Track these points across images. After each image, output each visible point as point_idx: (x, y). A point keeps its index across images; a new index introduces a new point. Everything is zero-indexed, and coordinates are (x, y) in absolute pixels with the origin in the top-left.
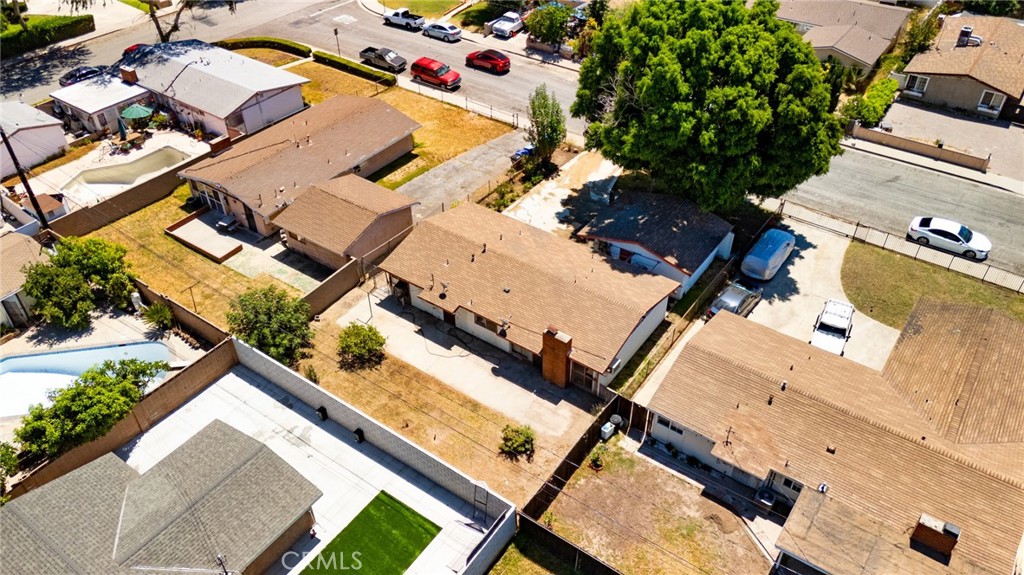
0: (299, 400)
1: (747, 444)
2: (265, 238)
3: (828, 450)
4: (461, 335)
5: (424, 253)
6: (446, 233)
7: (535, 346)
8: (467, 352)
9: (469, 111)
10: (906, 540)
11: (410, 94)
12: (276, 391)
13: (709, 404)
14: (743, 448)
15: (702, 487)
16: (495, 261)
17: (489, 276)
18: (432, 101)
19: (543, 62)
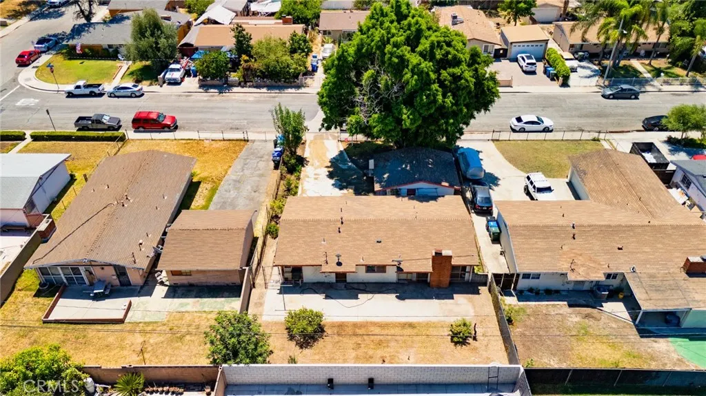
0: (301, 385)
1: (582, 265)
2: (142, 287)
3: (619, 249)
4: (355, 286)
5: (301, 242)
6: (305, 221)
7: (427, 267)
8: (370, 296)
9: (203, 140)
10: (684, 275)
11: (146, 141)
12: (277, 388)
13: (547, 254)
14: (582, 269)
15: (566, 303)
16: (355, 226)
17: (359, 237)
18: (168, 141)
19: (220, 93)
